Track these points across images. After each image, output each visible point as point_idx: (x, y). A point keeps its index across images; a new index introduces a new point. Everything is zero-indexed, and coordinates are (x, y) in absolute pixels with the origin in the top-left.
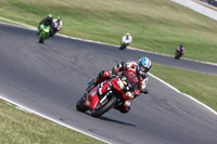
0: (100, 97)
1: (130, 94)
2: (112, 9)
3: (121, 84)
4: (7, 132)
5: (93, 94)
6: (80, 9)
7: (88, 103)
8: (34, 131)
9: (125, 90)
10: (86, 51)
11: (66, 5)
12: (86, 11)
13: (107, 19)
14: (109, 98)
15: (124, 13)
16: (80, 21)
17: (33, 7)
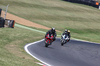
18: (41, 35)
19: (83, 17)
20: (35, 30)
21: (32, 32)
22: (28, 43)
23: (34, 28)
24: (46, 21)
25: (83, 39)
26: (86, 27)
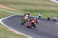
1: (35, 23)
2: (51, 10)
3: (33, 21)
7: (28, 26)
9: (34, 23)
10: (45, 21)
11: (39, 9)
13: (49, 12)
15: (54, 10)
18: (9, 14)
19: (34, 3)
20: (6, 10)
21: (4, 12)
22: (2, 18)
23: (5, 9)
24: (12, 5)
25: (34, 15)
26: (36, 9)
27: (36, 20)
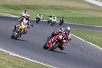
0: (53, 43)
1: (64, 41)
4: (6, 66)
5: (50, 42)
6: (35, 6)
7: (48, 45)
8: (18, 65)
9: (62, 40)
12: (38, 6)
14: (56, 43)
16: (35, 11)
17: (13, 6)
27: (65, 33)
